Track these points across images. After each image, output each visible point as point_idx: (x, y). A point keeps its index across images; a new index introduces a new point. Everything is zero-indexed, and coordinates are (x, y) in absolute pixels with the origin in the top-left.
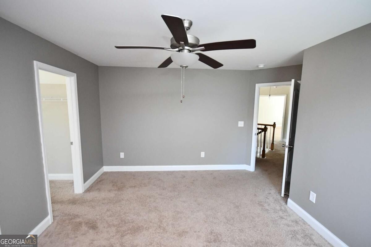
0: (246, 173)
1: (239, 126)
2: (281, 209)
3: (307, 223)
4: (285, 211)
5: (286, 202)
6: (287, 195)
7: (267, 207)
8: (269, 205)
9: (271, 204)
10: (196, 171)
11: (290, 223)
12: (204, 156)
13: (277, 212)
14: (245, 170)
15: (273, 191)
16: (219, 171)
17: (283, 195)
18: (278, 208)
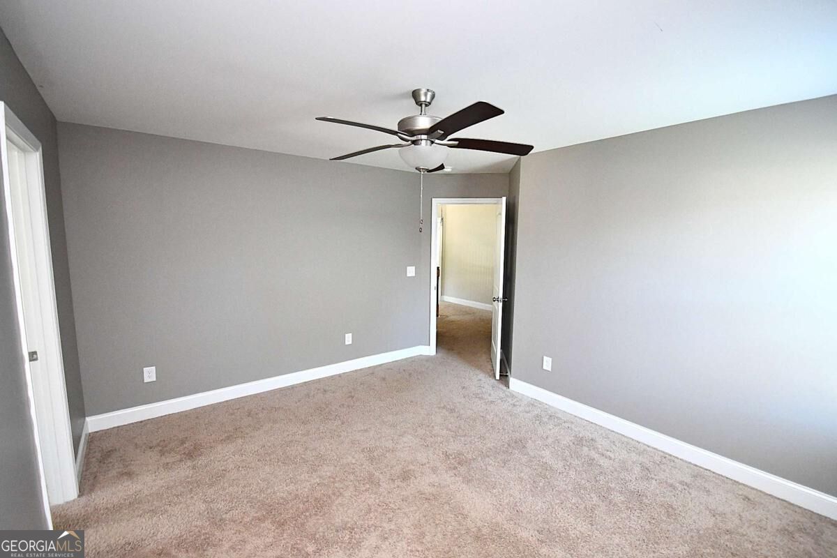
0: (428, 359)
1: (409, 275)
2: (507, 396)
3: (543, 403)
4: (513, 396)
5: (507, 385)
6: (504, 376)
7: (490, 399)
8: (490, 395)
9: (492, 393)
10: (340, 376)
11: (527, 409)
12: (350, 343)
13: (505, 401)
14: (421, 355)
15: (482, 376)
16: (380, 365)
17: (498, 377)
18: (502, 395)
